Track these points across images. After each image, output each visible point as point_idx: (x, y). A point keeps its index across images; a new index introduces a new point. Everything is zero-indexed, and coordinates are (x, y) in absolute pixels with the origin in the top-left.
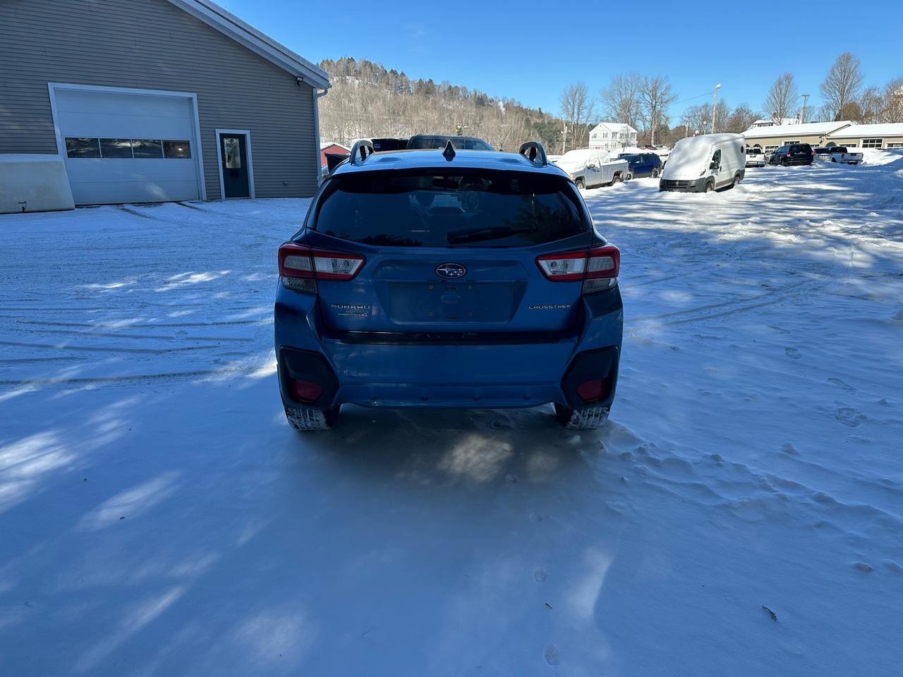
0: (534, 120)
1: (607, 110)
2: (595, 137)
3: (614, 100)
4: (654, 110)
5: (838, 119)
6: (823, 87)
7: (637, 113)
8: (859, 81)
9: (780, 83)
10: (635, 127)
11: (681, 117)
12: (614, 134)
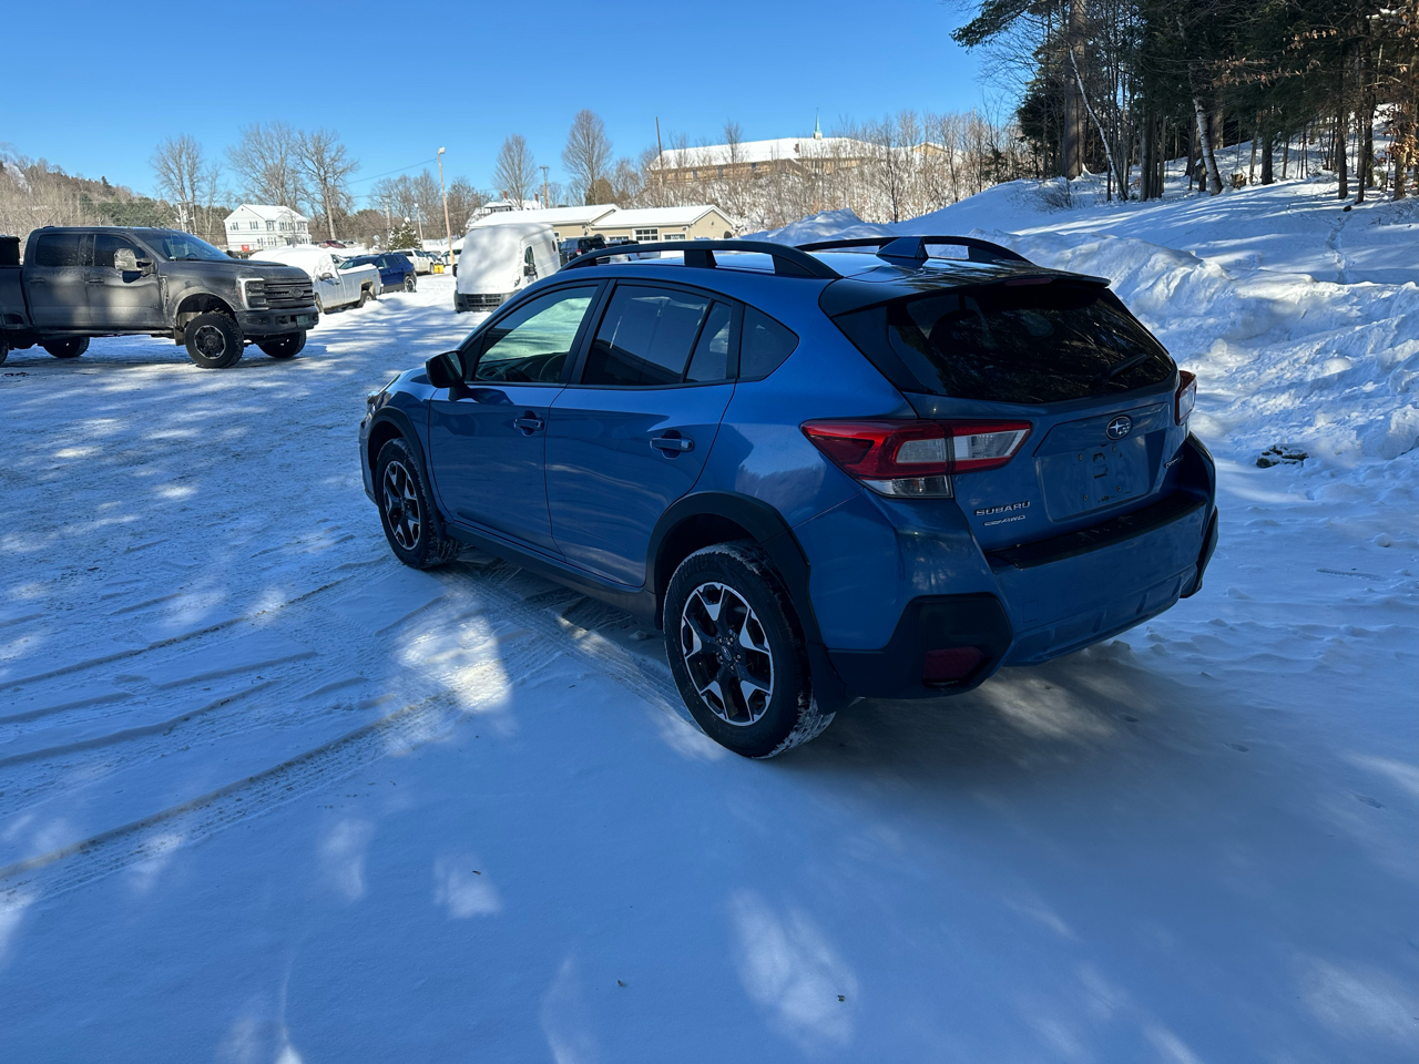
0: (98, 199)
1: (245, 183)
2: (235, 227)
3: (252, 167)
4: (325, 185)
5: (590, 201)
6: (565, 157)
7: (296, 190)
8: (608, 150)
9: (509, 149)
10: (300, 212)
11: (369, 196)
12: (269, 223)
